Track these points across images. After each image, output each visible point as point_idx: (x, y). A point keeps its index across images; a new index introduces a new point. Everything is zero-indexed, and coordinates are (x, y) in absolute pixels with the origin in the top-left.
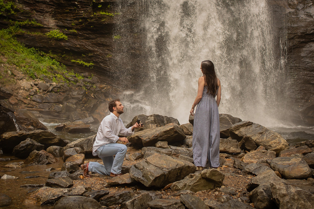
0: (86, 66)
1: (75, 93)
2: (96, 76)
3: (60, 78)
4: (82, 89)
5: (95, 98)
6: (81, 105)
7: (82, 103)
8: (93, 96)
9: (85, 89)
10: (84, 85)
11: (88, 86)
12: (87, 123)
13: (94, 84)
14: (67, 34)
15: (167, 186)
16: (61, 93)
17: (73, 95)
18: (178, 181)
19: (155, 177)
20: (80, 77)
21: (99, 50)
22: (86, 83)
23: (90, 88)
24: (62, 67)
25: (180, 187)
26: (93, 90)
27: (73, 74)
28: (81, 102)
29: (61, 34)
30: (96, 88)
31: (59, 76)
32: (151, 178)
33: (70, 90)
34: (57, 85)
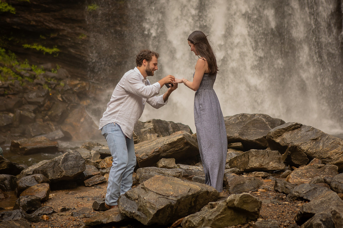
0: (47, 54)
1: (32, 96)
2: (63, 68)
3: (7, 73)
4: (43, 88)
5: (64, 101)
6: (43, 112)
7: (45, 110)
8: (61, 99)
9: (47, 88)
10: (46, 83)
11: (53, 84)
12: (54, 140)
13: (60, 79)
14: (13, 5)
15: (176, 222)
16: (10, 96)
17: (29, 98)
18: (191, 214)
19: (157, 210)
20: (39, 71)
21: (65, 29)
22: (49, 79)
23: (55, 87)
24: (9, 56)
25: (196, 223)
26: (60, 89)
27: (28, 66)
28: (42, 109)
29: (5, 5)
30: (64, 86)
31: (5, 70)
32: (151, 212)
33: (25, 90)
34: (3, 85)
